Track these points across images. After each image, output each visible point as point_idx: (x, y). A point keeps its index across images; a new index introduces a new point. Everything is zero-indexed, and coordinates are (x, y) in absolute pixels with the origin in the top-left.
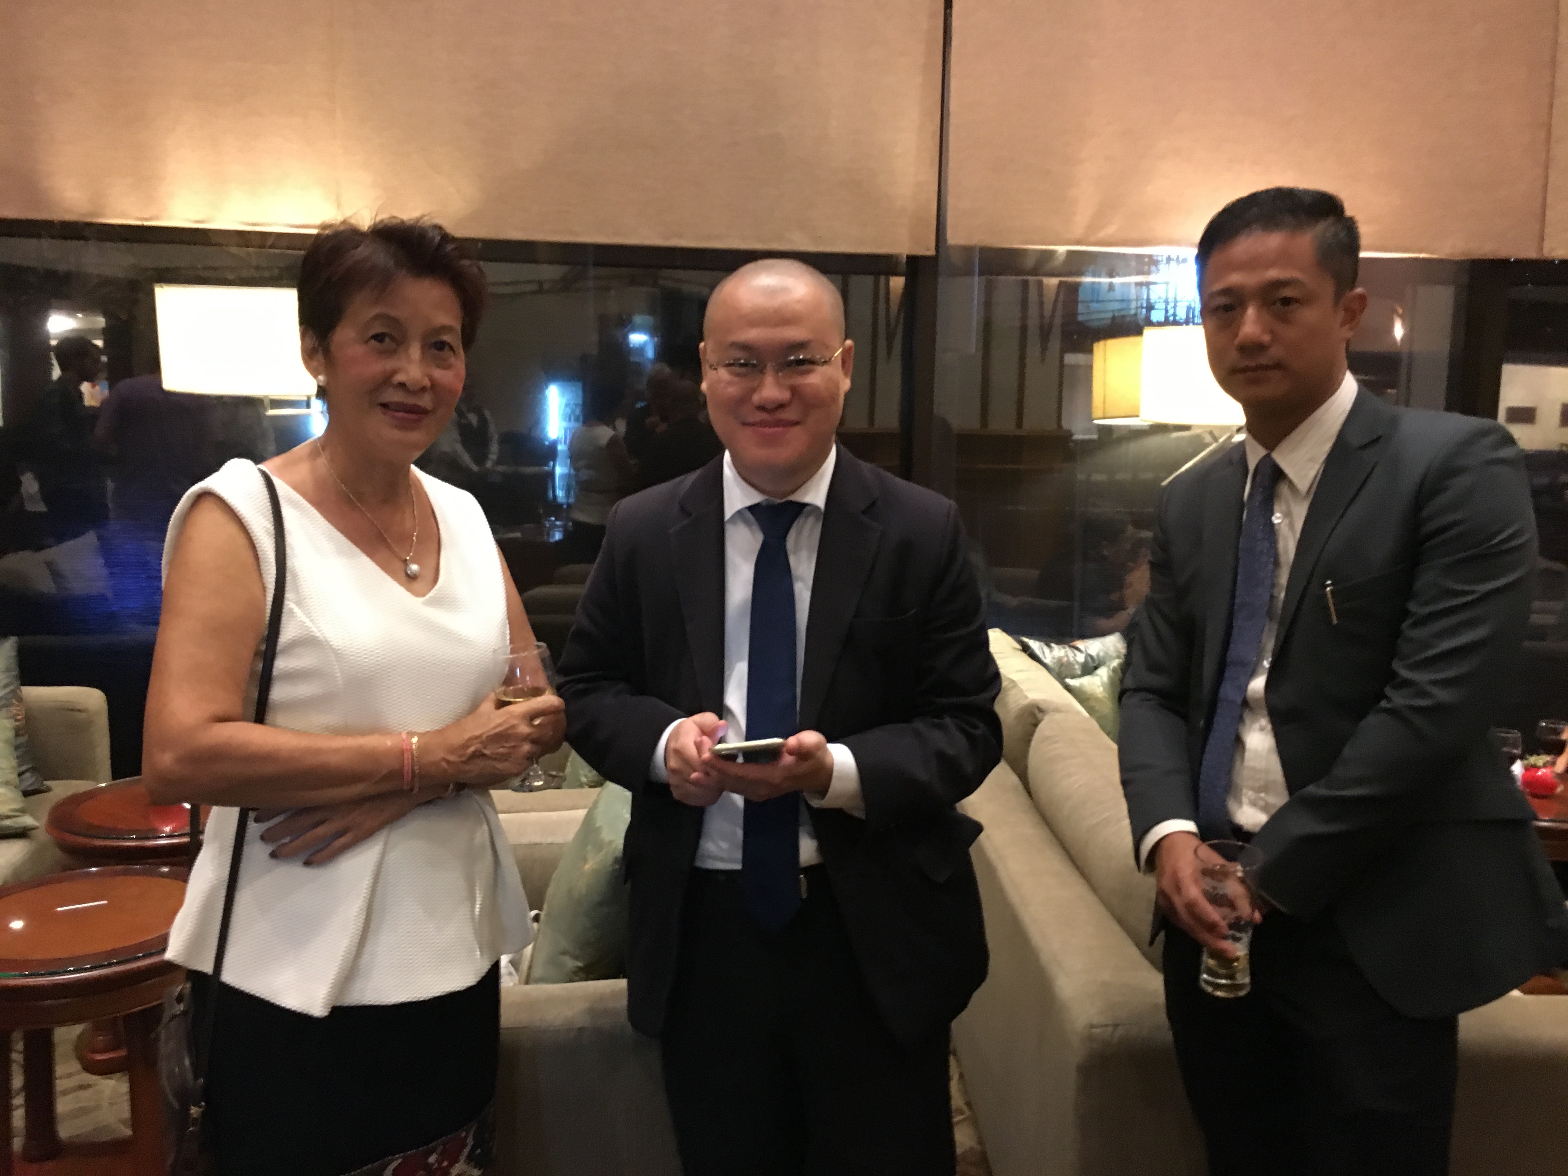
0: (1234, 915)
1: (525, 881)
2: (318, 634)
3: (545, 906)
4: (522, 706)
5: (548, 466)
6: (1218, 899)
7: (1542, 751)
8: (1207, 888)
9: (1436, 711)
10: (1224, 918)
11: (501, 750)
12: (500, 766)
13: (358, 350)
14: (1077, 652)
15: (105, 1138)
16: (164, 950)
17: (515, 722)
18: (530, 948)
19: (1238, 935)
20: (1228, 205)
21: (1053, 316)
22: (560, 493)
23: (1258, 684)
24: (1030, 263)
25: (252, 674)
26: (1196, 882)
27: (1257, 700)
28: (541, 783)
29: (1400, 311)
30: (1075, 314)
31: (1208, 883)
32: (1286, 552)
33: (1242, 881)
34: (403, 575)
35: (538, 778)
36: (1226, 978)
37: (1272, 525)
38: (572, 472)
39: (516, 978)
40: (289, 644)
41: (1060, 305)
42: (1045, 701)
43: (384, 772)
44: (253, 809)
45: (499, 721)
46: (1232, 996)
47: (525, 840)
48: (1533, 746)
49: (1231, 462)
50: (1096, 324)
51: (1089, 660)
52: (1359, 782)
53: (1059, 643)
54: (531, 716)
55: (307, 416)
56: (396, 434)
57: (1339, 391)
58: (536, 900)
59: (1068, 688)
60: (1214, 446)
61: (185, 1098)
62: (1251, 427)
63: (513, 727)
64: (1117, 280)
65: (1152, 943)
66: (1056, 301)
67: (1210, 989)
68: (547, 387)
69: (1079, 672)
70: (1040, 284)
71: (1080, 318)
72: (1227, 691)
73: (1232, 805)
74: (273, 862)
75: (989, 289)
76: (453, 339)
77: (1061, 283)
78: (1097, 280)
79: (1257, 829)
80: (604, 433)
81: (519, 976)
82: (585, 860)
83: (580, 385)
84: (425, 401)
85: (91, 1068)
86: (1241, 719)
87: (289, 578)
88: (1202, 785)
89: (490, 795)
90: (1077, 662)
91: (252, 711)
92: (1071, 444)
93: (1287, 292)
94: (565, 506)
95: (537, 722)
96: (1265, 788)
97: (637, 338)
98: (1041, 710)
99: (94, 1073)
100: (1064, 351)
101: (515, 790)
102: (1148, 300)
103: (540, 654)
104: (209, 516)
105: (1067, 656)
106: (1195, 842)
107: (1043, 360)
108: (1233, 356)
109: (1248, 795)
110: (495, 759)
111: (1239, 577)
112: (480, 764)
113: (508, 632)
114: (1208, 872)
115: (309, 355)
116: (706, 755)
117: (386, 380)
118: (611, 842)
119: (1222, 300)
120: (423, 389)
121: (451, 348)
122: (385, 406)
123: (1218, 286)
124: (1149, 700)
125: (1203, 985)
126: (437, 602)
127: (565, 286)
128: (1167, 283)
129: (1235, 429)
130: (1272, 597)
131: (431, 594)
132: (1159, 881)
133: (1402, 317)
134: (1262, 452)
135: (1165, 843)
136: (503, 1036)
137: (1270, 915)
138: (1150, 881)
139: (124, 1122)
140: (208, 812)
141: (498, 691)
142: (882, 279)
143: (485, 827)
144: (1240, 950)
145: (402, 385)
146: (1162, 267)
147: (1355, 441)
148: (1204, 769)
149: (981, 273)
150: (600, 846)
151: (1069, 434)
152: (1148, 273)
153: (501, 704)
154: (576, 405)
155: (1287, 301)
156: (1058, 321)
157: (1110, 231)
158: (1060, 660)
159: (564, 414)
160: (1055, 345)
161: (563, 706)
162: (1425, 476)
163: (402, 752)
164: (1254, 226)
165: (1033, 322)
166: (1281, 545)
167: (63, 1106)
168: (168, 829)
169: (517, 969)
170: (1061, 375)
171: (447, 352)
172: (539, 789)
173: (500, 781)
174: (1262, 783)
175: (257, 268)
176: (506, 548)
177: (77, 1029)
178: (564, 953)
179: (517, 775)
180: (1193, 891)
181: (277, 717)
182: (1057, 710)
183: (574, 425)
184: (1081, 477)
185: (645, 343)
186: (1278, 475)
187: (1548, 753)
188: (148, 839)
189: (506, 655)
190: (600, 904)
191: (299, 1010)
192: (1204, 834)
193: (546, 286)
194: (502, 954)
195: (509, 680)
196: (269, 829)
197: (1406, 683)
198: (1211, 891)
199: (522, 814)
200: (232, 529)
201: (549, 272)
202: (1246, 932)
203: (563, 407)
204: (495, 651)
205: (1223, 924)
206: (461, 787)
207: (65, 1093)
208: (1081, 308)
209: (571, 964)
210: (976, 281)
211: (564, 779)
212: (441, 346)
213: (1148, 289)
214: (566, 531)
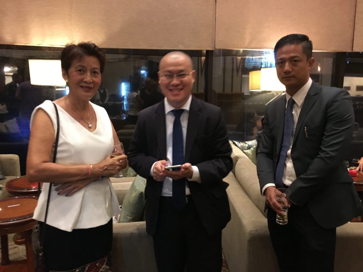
0: (284, 205)
1: (118, 199)
2: (68, 142)
3: (123, 205)
4: (117, 158)
5: (122, 102)
6: (280, 202)
7: (353, 166)
8: (277, 199)
9: (331, 158)
10: (282, 206)
11: (112, 168)
12: (112, 172)
13: (75, 73)
14: (246, 144)
15: (20, 259)
16: (32, 216)
17: (115, 161)
18: (119, 215)
19: (285, 210)
20: (281, 38)
21: (239, 66)
22: (125, 108)
23: (289, 152)
24: (234, 53)
25: (52, 151)
26: (275, 198)
27: (289, 155)
28: (122, 176)
29: (319, 64)
30: (244, 66)
31: (278, 198)
32: (296, 120)
33: (286, 198)
34: (88, 127)
35: (121, 174)
36: (282, 220)
37: (292, 114)
38: (128, 103)
39: (116, 221)
40: (61, 144)
41: (241, 64)
42: (239, 155)
43: (84, 174)
44: (53, 183)
45: (111, 161)
46: (284, 224)
47: (118, 189)
48: (352, 165)
49: (282, 99)
50: (249, 68)
51: (249, 146)
52: (313, 174)
53: (242, 142)
54: (119, 160)
55: (65, 90)
56: (85, 94)
57: (307, 83)
58: (121, 203)
59: (244, 152)
60: (277, 96)
61: (38, 251)
62: (287, 91)
63: (115, 162)
64: (254, 57)
65: (265, 211)
66: (240, 63)
67: (278, 223)
68: (122, 83)
69: (246, 149)
70: (237, 58)
71: (245, 67)
72: (283, 153)
73: (283, 180)
74: (58, 195)
75: (225, 60)
76: (98, 71)
77: (241, 58)
78: (249, 57)
79: (289, 185)
80: (135, 94)
81: (117, 221)
82: (132, 194)
83: (129, 83)
84: (91, 86)
85: (17, 243)
86: (286, 160)
87: (60, 128)
88: (276, 175)
89: (109, 179)
90: (246, 146)
91: (52, 160)
92: (244, 96)
93: (296, 59)
94: (126, 111)
95: (121, 161)
96: (291, 176)
97: (143, 72)
98: (238, 158)
99: (18, 245)
100: (242, 74)
101: (116, 177)
102: (261, 62)
103: (121, 145)
104: (41, 114)
105: (244, 145)
106: (275, 189)
107: (237, 76)
108: (283, 74)
109: (287, 177)
110: (111, 170)
111: (285, 126)
112: (107, 171)
113: (113, 140)
114: (278, 196)
115: (64, 75)
116: (163, 169)
117: (82, 81)
118: (138, 190)
119: (280, 61)
120: (91, 83)
121: (97, 73)
122: (82, 87)
123: (279, 58)
124: (264, 155)
125: (277, 222)
126: (96, 133)
127: (126, 60)
128: (265, 58)
129: (282, 92)
130: (293, 131)
131: (95, 132)
132: (266, 198)
133: (320, 66)
134: (290, 97)
135: (268, 189)
136: (114, 235)
137: (292, 205)
138: (264, 197)
139: (24, 256)
140: (42, 184)
141: (111, 154)
142: (200, 58)
143: (109, 186)
144: (285, 213)
145: (86, 82)
146: (264, 55)
147: (312, 94)
148: (277, 172)
149: (222, 56)
150: (136, 190)
151: (243, 93)
152: (261, 56)
153: (112, 157)
154: (129, 88)
155: (296, 61)
156: (241, 67)
157: (253, 45)
158: (242, 146)
159: (126, 90)
160: (240, 73)
161: (127, 157)
162: (328, 103)
163: (88, 169)
164: (288, 43)
165: (235, 68)
166: (295, 119)
167: (10, 252)
168: (34, 187)
169: (116, 219)
170: (241, 80)
171: (96, 74)
172: (121, 177)
173: (112, 175)
174: (290, 174)
175: (53, 56)
176: (113, 121)
177: (14, 234)
178: (127, 215)
179: (116, 174)
180: (275, 200)
181: (58, 161)
182: (242, 158)
183: (128, 92)
184: (246, 103)
185: (145, 73)
186: (294, 102)
187: (355, 166)
188: (29, 190)
189: (113, 146)
190: (136, 204)
191: (65, 230)
192: (277, 187)
193: (121, 60)
194: (113, 216)
195: (114, 151)
196: (57, 188)
197: (324, 151)
198: (279, 200)
199: (117, 183)
200: (46, 117)
201: (122, 56)
202: (287, 209)
203: (125, 88)
204: (110, 145)
205: (282, 208)
206: (103, 177)
207: (11, 249)
208: (246, 64)
209: (129, 218)
210: (222, 58)
211: (127, 175)
212: (95, 72)
213: (261, 60)
214: (126, 117)
